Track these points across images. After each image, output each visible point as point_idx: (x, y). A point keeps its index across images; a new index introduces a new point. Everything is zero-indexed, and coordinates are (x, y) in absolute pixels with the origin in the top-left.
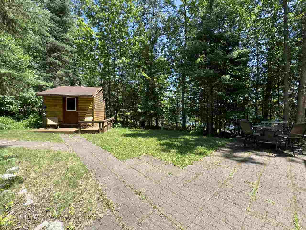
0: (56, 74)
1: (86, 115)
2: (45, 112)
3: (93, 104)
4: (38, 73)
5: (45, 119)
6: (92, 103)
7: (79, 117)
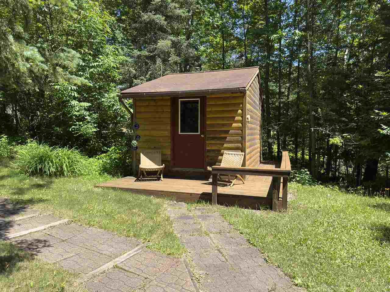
0: (156, 48)
1: (225, 145)
2: (136, 137)
3: (243, 116)
4: (126, 50)
5: (136, 154)
6: (240, 111)
7: (209, 151)
